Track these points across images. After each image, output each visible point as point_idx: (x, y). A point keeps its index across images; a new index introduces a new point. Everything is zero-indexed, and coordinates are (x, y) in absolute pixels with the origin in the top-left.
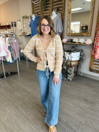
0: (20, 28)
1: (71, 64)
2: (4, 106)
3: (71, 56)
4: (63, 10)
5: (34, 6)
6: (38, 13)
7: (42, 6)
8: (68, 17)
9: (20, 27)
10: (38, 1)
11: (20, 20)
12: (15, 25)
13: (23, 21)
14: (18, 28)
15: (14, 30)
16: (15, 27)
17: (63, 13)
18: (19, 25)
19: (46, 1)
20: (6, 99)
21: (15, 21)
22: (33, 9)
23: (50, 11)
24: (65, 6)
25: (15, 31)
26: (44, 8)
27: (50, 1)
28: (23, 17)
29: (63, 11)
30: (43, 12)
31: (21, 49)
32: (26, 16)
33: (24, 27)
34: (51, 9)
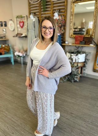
0: (12, 29)
1: (78, 66)
2: (21, 114)
3: (78, 58)
4: (66, 11)
5: (31, 6)
6: (36, 14)
7: (41, 7)
8: (71, 19)
9: (12, 27)
10: (37, 1)
11: (11, 20)
12: (5, 24)
13: (17, 21)
14: (10, 28)
15: (3, 30)
16: (5, 27)
17: (65, 15)
18: (11, 25)
19: (47, 2)
20: (19, 106)
21: (5, 21)
22: (30, 9)
23: (51, 12)
24: (67, 8)
25: (6, 32)
26: (44, 8)
27: (51, 2)
28: (17, 17)
29: (65, 13)
30: (42, 13)
31: (16, 51)
32: (21, 16)
33: (17, 27)
34: (52, 10)
